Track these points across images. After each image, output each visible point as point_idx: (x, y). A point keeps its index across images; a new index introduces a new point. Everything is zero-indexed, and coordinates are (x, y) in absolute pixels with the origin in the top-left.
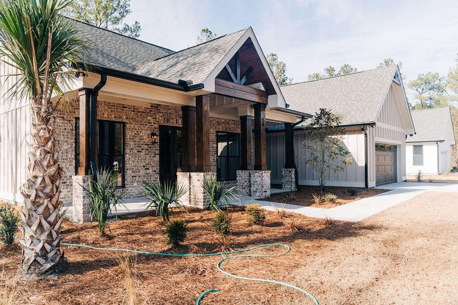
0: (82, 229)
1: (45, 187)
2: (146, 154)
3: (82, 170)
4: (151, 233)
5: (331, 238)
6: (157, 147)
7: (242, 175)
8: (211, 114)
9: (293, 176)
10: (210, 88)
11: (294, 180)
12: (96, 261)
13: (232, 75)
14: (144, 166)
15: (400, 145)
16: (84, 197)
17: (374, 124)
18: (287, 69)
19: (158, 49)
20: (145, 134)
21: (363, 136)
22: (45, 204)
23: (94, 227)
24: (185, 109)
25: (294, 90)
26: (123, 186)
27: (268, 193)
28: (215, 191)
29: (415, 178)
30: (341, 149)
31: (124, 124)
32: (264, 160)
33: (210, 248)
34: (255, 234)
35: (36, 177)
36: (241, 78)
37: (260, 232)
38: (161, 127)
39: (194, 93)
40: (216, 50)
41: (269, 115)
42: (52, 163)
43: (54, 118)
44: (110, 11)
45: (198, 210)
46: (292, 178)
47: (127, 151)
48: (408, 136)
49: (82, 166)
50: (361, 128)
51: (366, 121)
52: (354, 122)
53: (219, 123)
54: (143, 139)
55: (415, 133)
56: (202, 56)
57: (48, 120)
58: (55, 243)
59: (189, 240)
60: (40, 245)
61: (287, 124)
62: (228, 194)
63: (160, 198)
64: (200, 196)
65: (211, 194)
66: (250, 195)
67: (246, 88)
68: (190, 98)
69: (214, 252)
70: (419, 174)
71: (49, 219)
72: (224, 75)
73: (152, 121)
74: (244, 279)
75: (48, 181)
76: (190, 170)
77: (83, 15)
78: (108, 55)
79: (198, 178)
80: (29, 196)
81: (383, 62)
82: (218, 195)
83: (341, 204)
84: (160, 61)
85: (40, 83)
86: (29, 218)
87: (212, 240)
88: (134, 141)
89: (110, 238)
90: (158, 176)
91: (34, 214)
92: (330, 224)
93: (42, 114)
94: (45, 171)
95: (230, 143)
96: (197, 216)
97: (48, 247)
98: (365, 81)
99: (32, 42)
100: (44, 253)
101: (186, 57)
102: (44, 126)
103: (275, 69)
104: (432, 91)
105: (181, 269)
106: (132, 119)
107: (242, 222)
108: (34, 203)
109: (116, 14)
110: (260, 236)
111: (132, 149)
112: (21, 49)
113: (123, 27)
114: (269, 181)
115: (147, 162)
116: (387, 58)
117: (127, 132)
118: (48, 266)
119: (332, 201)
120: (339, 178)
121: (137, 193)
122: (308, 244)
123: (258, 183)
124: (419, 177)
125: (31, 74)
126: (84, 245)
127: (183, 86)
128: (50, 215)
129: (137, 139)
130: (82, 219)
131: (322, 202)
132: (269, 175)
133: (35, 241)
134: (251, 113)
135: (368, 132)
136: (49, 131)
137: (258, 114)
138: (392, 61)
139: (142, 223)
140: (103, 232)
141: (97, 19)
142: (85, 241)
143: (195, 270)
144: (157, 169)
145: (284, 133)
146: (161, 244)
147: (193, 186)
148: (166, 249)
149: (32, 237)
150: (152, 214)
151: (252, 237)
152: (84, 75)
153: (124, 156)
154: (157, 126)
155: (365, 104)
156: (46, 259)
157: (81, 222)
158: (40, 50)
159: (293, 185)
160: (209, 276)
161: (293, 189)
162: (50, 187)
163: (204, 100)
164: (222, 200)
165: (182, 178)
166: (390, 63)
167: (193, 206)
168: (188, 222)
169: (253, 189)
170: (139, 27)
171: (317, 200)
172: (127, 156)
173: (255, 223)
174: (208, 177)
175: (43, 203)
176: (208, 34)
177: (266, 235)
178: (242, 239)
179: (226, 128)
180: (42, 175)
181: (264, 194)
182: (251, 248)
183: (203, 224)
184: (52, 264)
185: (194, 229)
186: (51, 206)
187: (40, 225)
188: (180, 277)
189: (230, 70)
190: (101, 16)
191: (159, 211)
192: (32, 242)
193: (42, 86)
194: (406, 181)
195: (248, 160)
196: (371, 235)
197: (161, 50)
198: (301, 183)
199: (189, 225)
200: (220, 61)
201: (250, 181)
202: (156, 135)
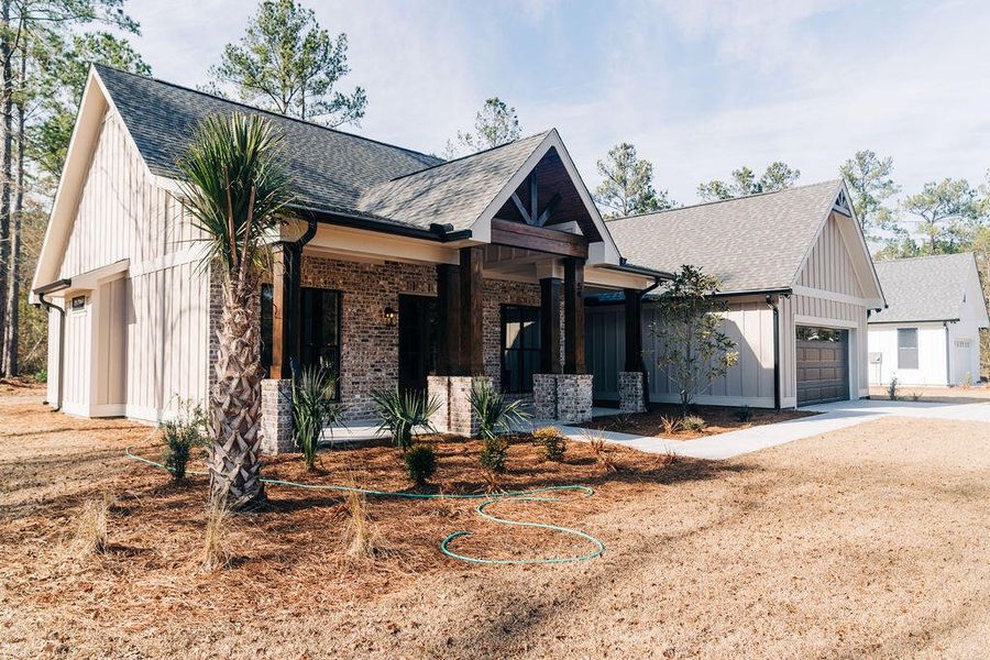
0: (277, 462)
1: (241, 393)
2: (376, 345)
3: (277, 371)
4: (384, 469)
5: (664, 481)
6: (396, 332)
7: (542, 382)
8: (486, 274)
9: (639, 385)
10: (483, 235)
11: (641, 393)
12: (306, 500)
13: (523, 211)
14: (373, 366)
15: (854, 330)
16: (279, 414)
17: (790, 291)
18: (654, 173)
19: (398, 153)
20: (374, 310)
21: (769, 313)
22: (242, 415)
23: (297, 459)
24: (443, 270)
25: (652, 224)
26: (338, 399)
27: (589, 414)
28: (489, 408)
29: (884, 393)
30: (721, 337)
31: (340, 293)
32: (580, 357)
33: (471, 489)
34: (547, 474)
35: (230, 379)
36: (539, 215)
37: (554, 472)
38: (402, 298)
39: (457, 244)
40: (495, 169)
41: (590, 277)
42: (250, 360)
43: (253, 297)
44: (310, 69)
45: (461, 439)
46: (636, 389)
47: (345, 339)
48: (873, 312)
49: (277, 365)
50: (766, 298)
51: (775, 286)
52: (754, 287)
53: (505, 290)
54: (371, 320)
55: (886, 307)
56: (471, 179)
57: (246, 301)
58: (254, 469)
59: (443, 478)
60: (236, 471)
61: (627, 291)
62: (510, 413)
63: (399, 415)
64: (466, 416)
65: (482, 413)
66: (556, 418)
67: (547, 232)
68: (451, 251)
69: (476, 494)
70: (894, 384)
71: (246, 436)
72: (508, 212)
73: (387, 288)
74: (510, 523)
75: (245, 383)
76: (450, 373)
77: (259, 77)
78: (312, 172)
79: (462, 386)
80: (220, 404)
81: (853, 158)
82: (493, 413)
83: (710, 434)
84: (401, 182)
85: (237, 250)
86: (221, 434)
87: (476, 479)
88: (357, 323)
89: (323, 473)
90: (396, 384)
91: (228, 428)
92: (673, 461)
93: (238, 293)
94: (243, 370)
95: (526, 324)
96: (458, 447)
97: (245, 474)
98: (781, 209)
99: (229, 198)
100: (239, 482)
101: (445, 178)
102: (241, 310)
103: (630, 174)
104: (956, 217)
105: (426, 511)
106: (354, 284)
107: (531, 457)
108: (227, 413)
109: (321, 75)
110: (552, 475)
111: (354, 336)
112: (214, 207)
113: (334, 99)
114: (590, 393)
115: (377, 359)
116: (863, 150)
117: (344, 307)
118: (246, 499)
119: (695, 427)
120: (728, 390)
121: (360, 411)
122: (627, 487)
123: (570, 396)
124: (893, 390)
125: (226, 240)
126: (285, 482)
127: (439, 233)
128: (247, 430)
129: (361, 320)
130: (276, 448)
131: (678, 430)
132: (590, 382)
133: (229, 465)
134: (557, 274)
135: (779, 306)
136: (248, 316)
137: (570, 275)
138: (872, 155)
139: (370, 456)
140: (312, 465)
141: (285, 86)
142: (287, 477)
143: (444, 512)
144: (395, 370)
145: (622, 308)
146: (398, 481)
147: (454, 400)
148: (405, 488)
149: (225, 459)
150: (385, 442)
151: (540, 476)
152: (282, 222)
153: (338, 348)
154: (395, 296)
155: (777, 253)
156: (243, 491)
157: (275, 453)
158: (239, 208)
159: (640, 403)
160: (462, 519)
161: (639, 408)
162: (249, 392)
163: (474, 255)
164: (500, 423)
165: (435, 386)
166: (868, 159)
167: (453, 432)
168: (442, 455)
169: (561, 407)
170: (364, 98)
171: (669, 427)
172: (345, 347)
173: (549, 457)
174: (478, 385)
175: (239, 414)
176: (499, 108)
177: (562, 475)
178: (525, 479)
179: (519, 299)
180: (238, 375)
181: (580, 415)
182: (533, 490)
183: (467, 459)
184: (251, 496)
185: (450, 465)
186: (248, 419)
187: (235, 444)
188: (424, 518)
189: (518, 202)
190: (292, 79)
191: (397, 437)
192: (225, 466)
193: (239, 255)
194: (868, 398)
195: (554, 356)
196: (733, 478)
197: (404, 155)
198: (653, 398)
199: (443, 460)
200: (500, 190)
201: (556, 394)
202: (394, 313)
